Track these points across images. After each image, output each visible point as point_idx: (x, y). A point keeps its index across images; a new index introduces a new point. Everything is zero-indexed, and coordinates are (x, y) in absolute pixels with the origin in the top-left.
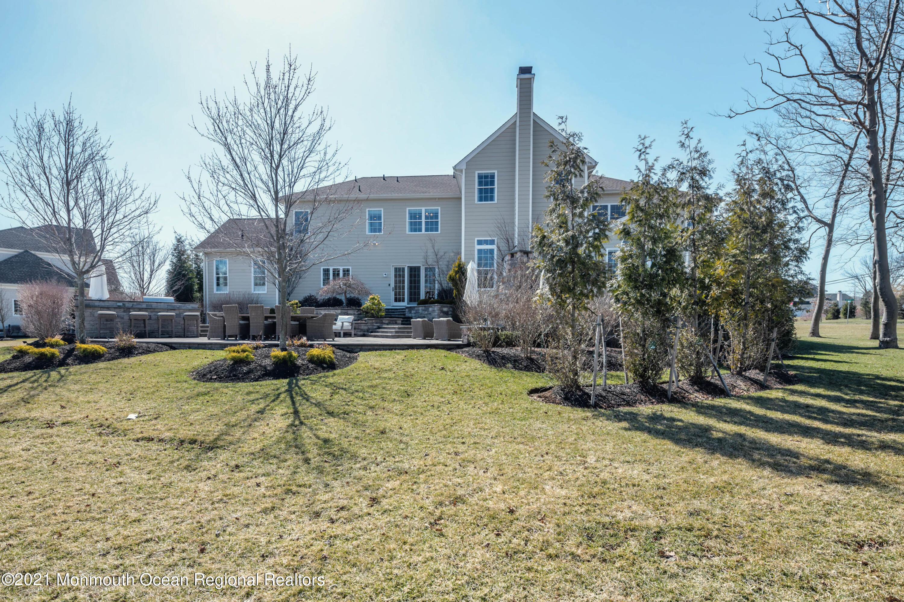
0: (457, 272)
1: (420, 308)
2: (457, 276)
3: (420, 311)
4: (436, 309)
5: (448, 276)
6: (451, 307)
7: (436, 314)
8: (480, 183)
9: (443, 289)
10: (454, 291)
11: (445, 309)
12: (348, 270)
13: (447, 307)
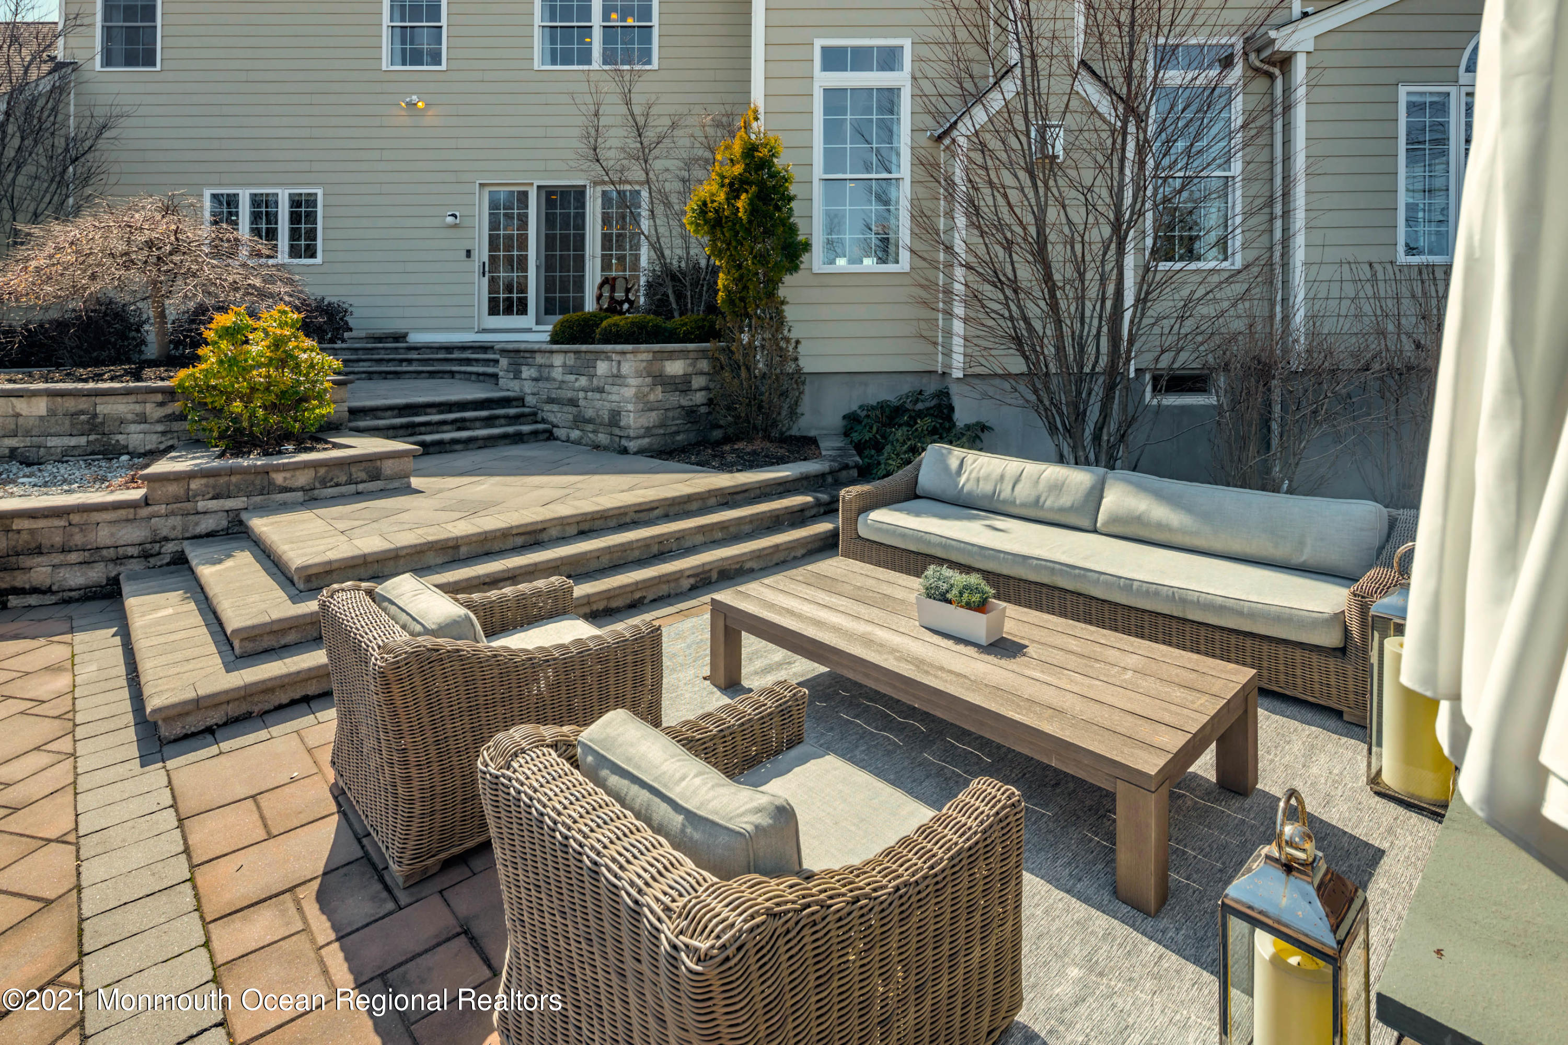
0: (735, 188)
1: (558, 360)
2: (742, 203)
3: (557, 373)
4: (626, 368)
5: (693, 204)
6: (704, 353)
7: (629, 392)
9: (665, 266)
10: (722, 280)
11: (675, 368)
12: (311, 201)
13: (683, 354)
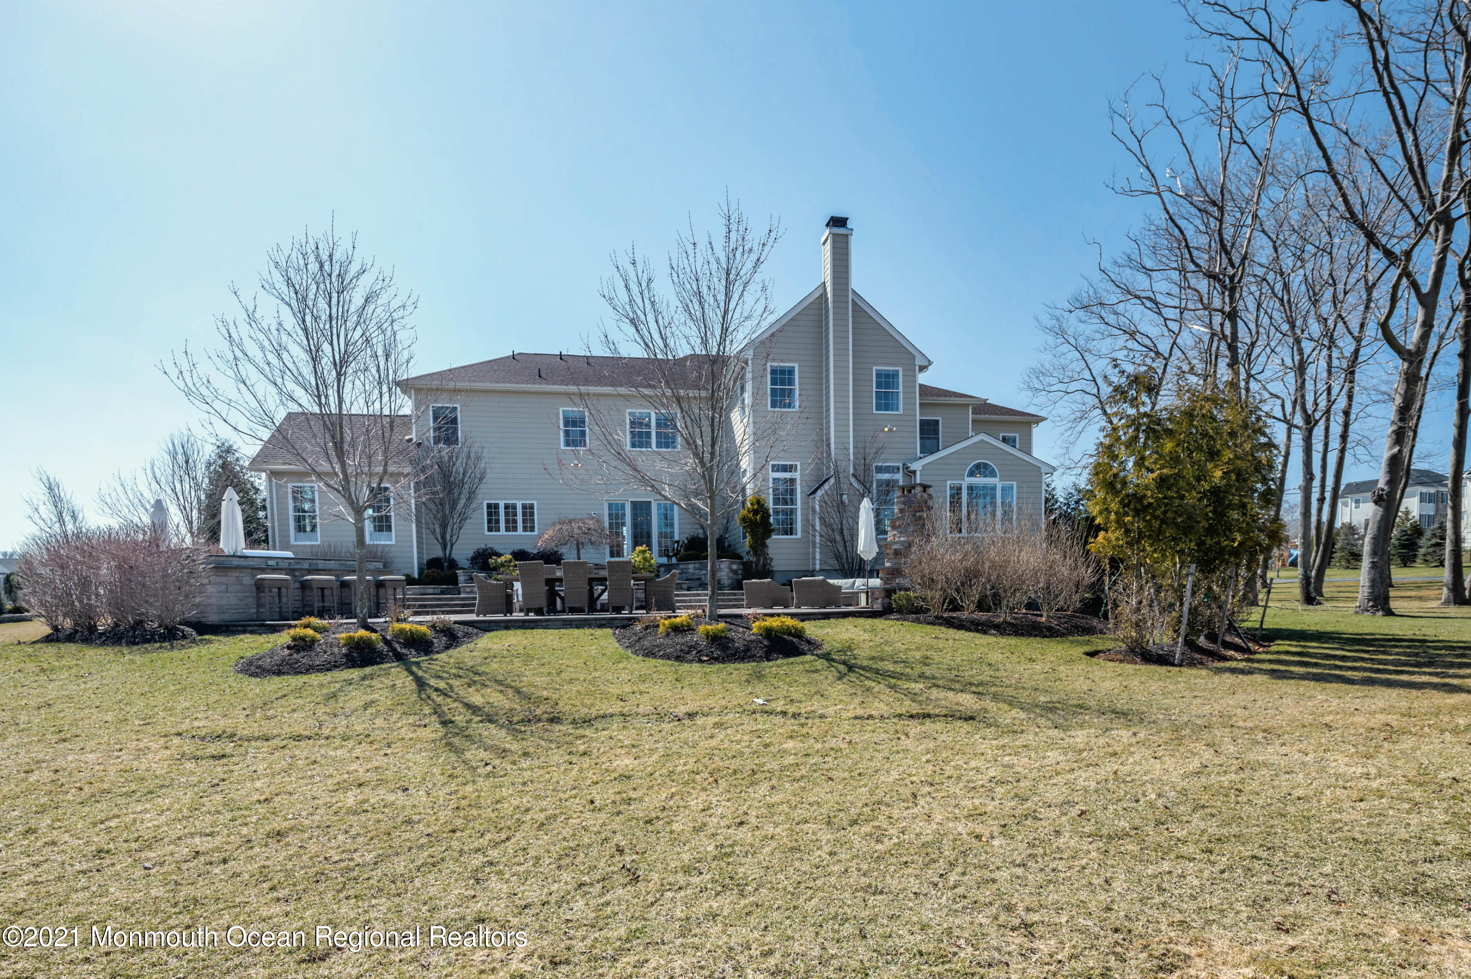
2: (758, 517)
8: (774, 382)
10: (749, 539)
11: (734, 567)
12: (531, 507)
13: (736, 563)
